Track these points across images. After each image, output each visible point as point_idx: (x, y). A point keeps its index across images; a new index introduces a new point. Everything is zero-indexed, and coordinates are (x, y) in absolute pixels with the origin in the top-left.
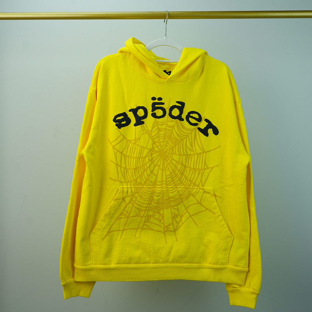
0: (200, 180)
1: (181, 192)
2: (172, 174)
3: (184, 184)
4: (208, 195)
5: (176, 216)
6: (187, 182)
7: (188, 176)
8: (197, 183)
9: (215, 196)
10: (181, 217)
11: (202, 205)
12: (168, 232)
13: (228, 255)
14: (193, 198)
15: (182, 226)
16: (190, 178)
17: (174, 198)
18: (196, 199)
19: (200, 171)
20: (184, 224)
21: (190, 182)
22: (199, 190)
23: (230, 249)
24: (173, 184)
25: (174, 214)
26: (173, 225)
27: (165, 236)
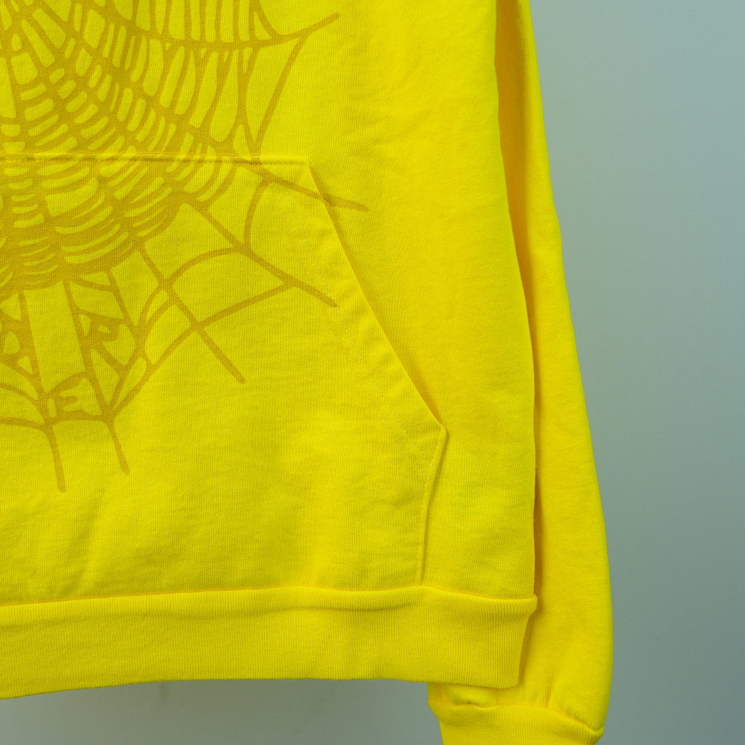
0: (235, 113)
1: (123, 183)
2: (54, 77)
3: (140, 137)
4: (286, 199)
5: (103, 329)
6: (155, 127)
7: (159, 91)
8: (219, 128)
9: (329, 200)
10: (140, 332)
11: (260, 261)
12: (68, 423)
13: (422, 531)
14: (198, 217)
15: (147, 386)
16: (173, 104)
17: (78, 222)
18: (216, 224)
19: (227, 54)
20: (159, 372)
21: (173, 128)
22: (232, 172)
23: (432, 497)
24: (64, 137)
25: (89, 314)
26: (94, 382)
27: (54, 446)
